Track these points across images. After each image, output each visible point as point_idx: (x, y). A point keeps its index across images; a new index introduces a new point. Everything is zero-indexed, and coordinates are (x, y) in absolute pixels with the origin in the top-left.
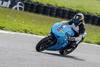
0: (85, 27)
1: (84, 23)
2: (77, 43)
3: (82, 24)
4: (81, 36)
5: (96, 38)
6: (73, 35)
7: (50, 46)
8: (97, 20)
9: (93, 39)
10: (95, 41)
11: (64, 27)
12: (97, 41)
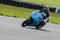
0: (49, 14)
1: (49, 12)
2: (45, 23)
3: (48, 12)
4: (47, 19)
5: (13, 13)
6: (43, 18)
7: (30, 24)
8: (13, 3)
9: (11, 14)
10: (12, 15)
11: (38, 14)
12: (13, 15)
